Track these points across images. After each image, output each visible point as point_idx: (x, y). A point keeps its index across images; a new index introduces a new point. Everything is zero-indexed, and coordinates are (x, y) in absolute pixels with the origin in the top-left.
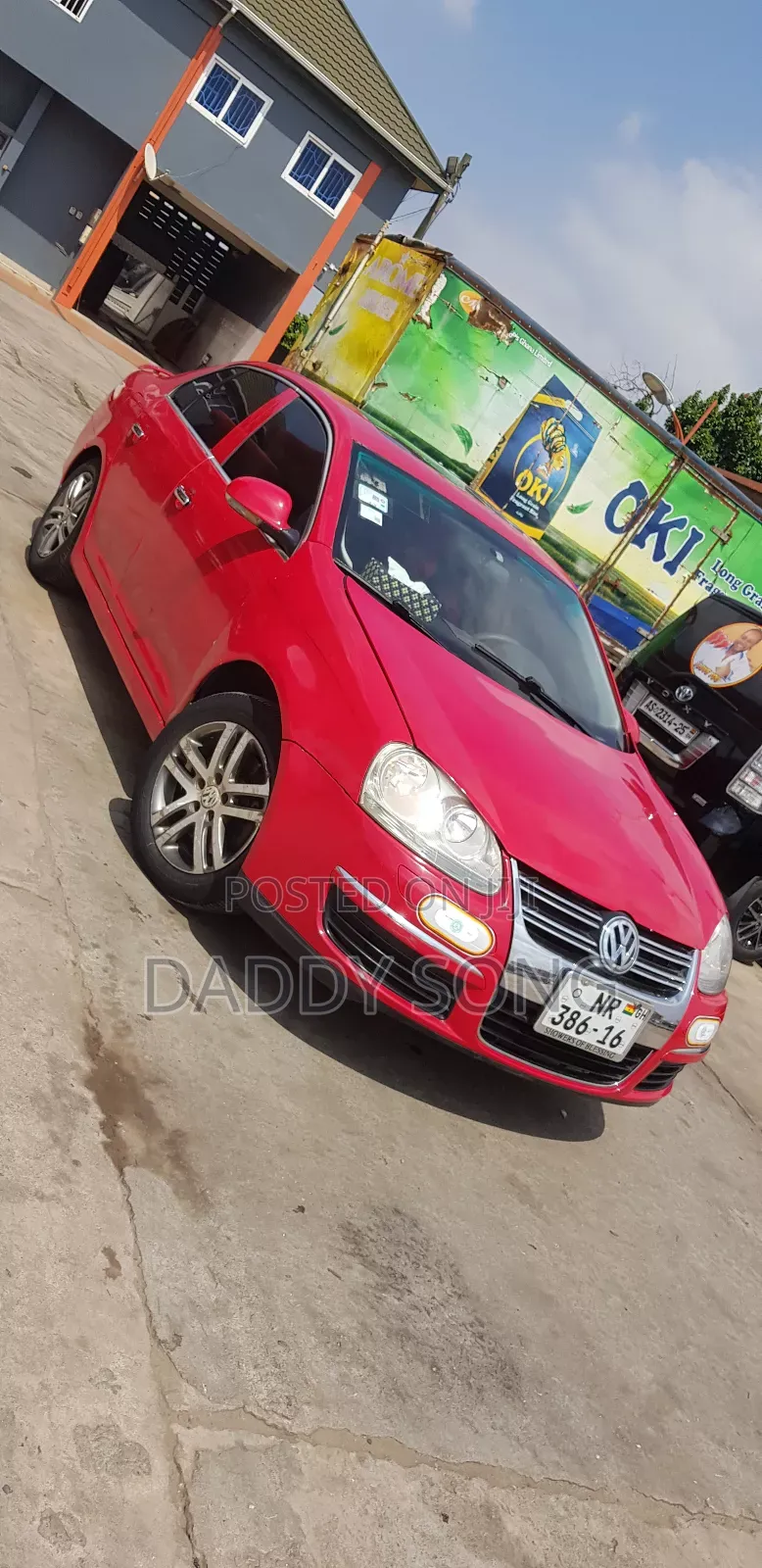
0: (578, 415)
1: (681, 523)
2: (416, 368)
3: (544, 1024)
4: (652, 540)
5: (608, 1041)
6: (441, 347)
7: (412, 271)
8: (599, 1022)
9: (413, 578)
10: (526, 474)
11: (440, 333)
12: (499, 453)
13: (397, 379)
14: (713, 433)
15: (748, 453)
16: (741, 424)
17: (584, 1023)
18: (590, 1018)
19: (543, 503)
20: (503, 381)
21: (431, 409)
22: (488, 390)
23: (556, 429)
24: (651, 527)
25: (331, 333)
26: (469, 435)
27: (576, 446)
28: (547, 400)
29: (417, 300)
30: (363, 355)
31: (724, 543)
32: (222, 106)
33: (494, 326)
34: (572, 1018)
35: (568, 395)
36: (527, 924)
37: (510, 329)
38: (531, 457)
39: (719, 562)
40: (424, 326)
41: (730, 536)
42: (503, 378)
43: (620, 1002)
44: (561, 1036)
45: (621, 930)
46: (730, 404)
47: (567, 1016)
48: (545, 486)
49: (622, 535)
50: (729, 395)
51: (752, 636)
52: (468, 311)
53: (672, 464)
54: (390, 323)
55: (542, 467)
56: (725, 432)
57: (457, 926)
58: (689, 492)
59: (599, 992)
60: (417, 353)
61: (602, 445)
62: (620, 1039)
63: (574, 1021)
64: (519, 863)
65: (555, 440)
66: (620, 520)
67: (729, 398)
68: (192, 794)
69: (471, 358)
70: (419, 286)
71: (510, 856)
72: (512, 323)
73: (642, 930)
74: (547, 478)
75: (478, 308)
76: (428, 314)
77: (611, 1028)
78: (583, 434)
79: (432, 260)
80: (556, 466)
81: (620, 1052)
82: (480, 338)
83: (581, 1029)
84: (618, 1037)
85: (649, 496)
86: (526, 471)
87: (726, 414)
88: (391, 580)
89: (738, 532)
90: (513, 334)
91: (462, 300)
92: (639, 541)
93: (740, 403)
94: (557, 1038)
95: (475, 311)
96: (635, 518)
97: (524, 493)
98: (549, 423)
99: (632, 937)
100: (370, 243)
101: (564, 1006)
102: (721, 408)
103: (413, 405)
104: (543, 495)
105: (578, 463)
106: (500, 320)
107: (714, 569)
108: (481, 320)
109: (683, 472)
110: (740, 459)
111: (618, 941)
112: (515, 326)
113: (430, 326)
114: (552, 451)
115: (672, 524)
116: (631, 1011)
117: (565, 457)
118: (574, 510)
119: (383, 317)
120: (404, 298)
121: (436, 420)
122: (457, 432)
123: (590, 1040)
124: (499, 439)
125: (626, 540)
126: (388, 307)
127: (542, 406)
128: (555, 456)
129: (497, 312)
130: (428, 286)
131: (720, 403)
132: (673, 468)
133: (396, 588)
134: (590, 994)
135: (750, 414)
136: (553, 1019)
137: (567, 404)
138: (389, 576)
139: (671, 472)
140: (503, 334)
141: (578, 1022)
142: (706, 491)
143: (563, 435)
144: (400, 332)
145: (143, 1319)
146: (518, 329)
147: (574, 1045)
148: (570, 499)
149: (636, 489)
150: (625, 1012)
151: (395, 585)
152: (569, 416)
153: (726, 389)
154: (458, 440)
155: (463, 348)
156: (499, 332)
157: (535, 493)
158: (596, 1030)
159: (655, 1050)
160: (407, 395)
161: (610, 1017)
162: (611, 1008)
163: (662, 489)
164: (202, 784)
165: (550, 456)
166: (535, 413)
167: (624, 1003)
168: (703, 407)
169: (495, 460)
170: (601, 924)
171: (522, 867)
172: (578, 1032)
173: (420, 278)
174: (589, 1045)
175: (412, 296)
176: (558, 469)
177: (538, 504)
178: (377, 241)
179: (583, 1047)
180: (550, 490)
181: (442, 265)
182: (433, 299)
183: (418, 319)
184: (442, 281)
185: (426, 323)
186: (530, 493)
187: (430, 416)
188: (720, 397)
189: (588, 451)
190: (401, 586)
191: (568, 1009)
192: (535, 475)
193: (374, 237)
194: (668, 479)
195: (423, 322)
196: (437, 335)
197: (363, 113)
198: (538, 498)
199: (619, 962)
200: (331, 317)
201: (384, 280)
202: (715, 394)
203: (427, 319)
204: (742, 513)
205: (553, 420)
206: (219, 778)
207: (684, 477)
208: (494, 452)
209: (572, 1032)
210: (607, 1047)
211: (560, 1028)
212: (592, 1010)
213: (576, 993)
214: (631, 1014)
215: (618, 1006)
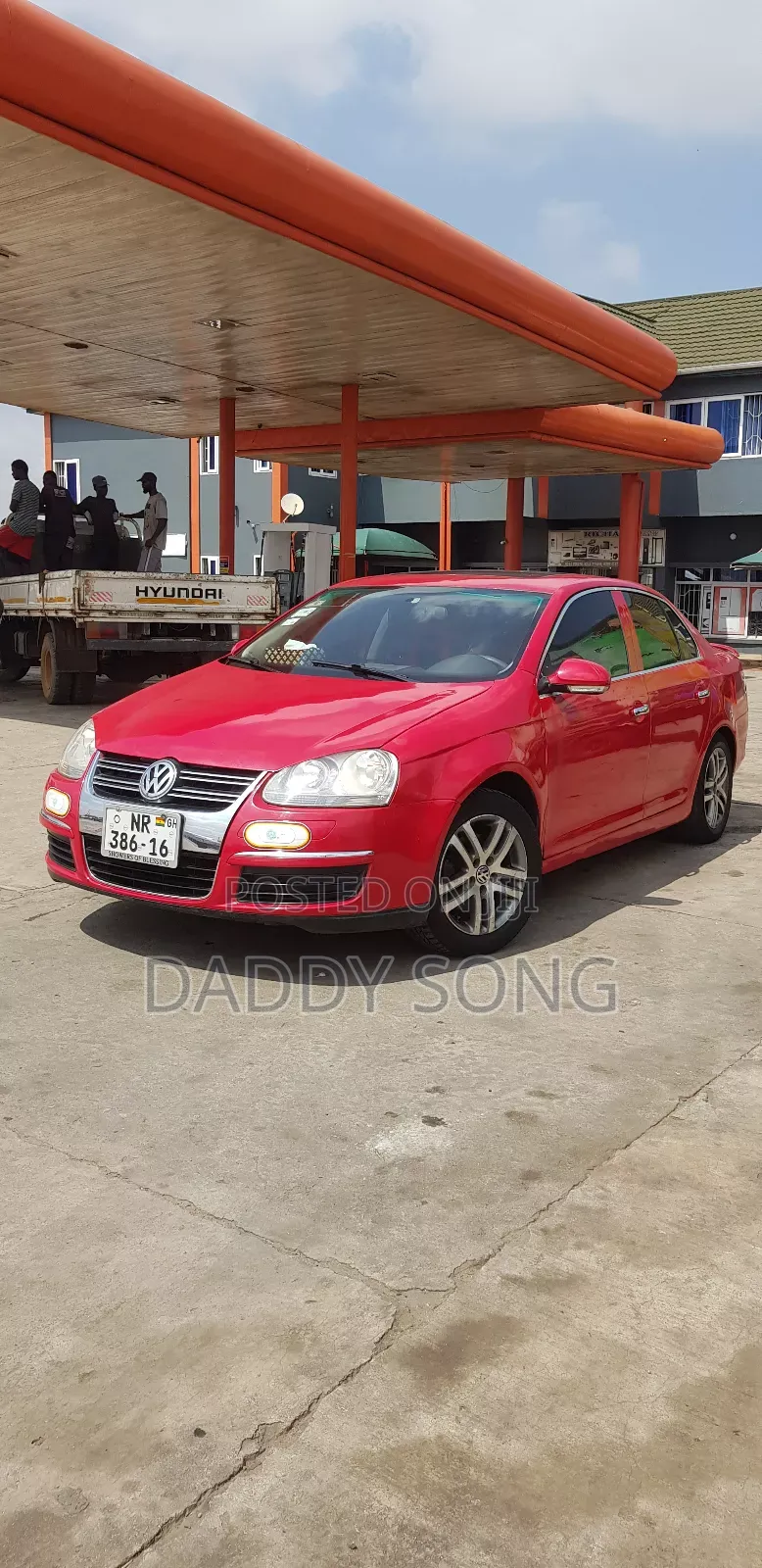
3: (106, 850)
5: (157, 851)
8: (142, 838)
17: (132, 841)
18: (134, 836)
34: (123, 840)
43: (148, 817)
44: (121, 856)
47: (119, 839)
59: (131, 813)
62: (166, 848)
63: (125, 840)
64: (102, 751)
77: (153, 840)
81: (172, 860)
83: (134, 846)
84: (162, 846)
94: (119, 858)
101: (113, 832)
116: (162, 822)
123: (143, 854)
134: (126, 818)
136: (112, 845)
141: (129, 841)
147: (134, 860)
150: (156, 824)
158: (143, 845)
161: (148, 832)
162: (144, 824)
167: (153, 818)
172: (133, 850)
174: (144, 859)
179: (141, 861)
191: (117, 833)
199: (151, 790)
209: (128, 851)
210: (159, 857)
211: (118, 849)
212: (132, 829)
213: (117, 819)
214: (163, 826)
215: (149, 821)
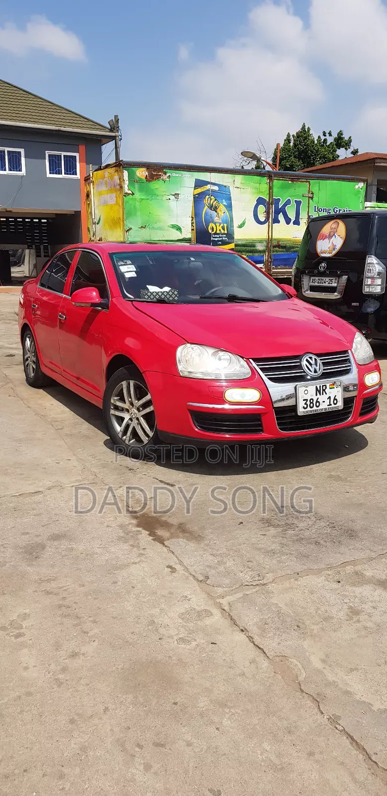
0: (216, 188)
1: (288, 202)
2: (139, 213)
3: (301, 411)
4: (281, 217)
5: (332, 403)
6: (143, 199)
7: (112, 177)
8: (322, 398)
9: (161, 288)
10: (211, 225)
11: (139, 194)
12: (194, 225)
13: (134, 223)
14: (295, 157)
15: (315, 155)
16: (305, 145)
17: (317, 402)
18: (318, 398)
19: (226, 232)
20: (176, 195)
21: (155, 226)
22: (173, 203)
23: (211, 199)
24: (277, 212)
25: (98, 224)
26: (177, 226)
27: (224, 200)
28: (199, 190)
29: (121, 187)
30: (115, 223)
31: (312, 198)
32: (5, 165)
33: (158, 177)
34: (311, 403)
35: (207, 183)
36: (269, 379)
37: (165, 173)
38: (209, 218)
39: (315, 207)
40: (130, 195)
41: (312, 193)
42: (176, 194)
43: (326, 386)
44: (311, 411)
45: (309, 359)
46: (294, 140)
47: (308, 403)
48: (222, 225)
49: (267, 223)
50: (291, 137)
51: (334, 226)
52: (144, 178)
53: (268, 181)
54: (117, 203)
55: (216, 219)
56: (300, 154)
57: (243, 395)
58: (283, 187)
59: (315, 387)
60: (135, 207)
61: (234, 194)
62: (336, 400)
63: (312, 403)
64: (252, 359)
65: (214, 204)
66: (262, 218)
67: (292, 138)
68: (127, 417)
69: (158, 195)
70: (118, 181)
71: (248, 359)
72: (164, 170)
73: (318, 355)
74: (220, 221)
75: (147, 174)
76: (129, 189)
77: (329, 398)
78: (223, 193)
79: (116, 168)
80: (221, 214)
81: (340, 405)
82: (156, 185)
83: (318, 404)
84: (335, 399)
85: (268, 200)
86: (210, 224)
87: (295, 145)
88: (152, 293)
89: (315, 189)
90: (168, 175)
91: (139, 175)
92: (276, 221)
93: (298, 137)
94: (310, 413)
95: (146, 176)
96: (268, 213)
97: (216, 234)
98: (206, 199)
99: (315, 359)
100: (89, 179)
101: (304, 400)
102: (292, 144)
103: (148, 229)
104: (224, 229)
105: (229, 207)
106: (159, 172)
107: (315, 211)
108: (151, 178)
109: (275, 181)
110: (314, 160)
111: (311, 364)
112: (166, 171)
113: (133, 194)
114: (215, 209)
115: (285, 205)
116: (333, 386)
117: (222, 208)
118: (240, 227)
119: (112, 203)
120: (116, 191)
121: (160, 229)
122: (172, 228)
123: (324, 406)
124: (191, 219)
125: (270, 224)
126: (112, 198)
127: (198, 194)
128: (218, 210)
129: (156, 171)
130: (121, 179)
131: (290, 143)
132: (270, 183)
133: (156, 295)
134: (312, 389)
135: (306, 138)
136: (304, 407)
137: (208, 187)
138: (150, 292)
139: (270, 184)
140: (165, 177)
141: (314, 403)
142: (290, 182)
143: (216, 200)
144: (123, 204)
145: (191, 578)
146: (168, 171)
147: (319, 412)
148: (236, 223)
149: (260, 201)
150: (330, 388)
151: (155, 294)
152: (213, 191)
153: (289, 135)
154: (174, 230)
155: (151, 194)
156: (162, 177)
157: (220, 230)
158: (324, 402)
159: (356, 396)
160: (142, 227)
161: (326, 394)
162: (324, 390)
163: (270, 194)
164: (128, 411)
165: (216, 212)
166: (198, 199)
167: (328, 386)
168: (283, 149)
169: (195, 228)
170: (300, 362)
171: (255, 360)
172: (317, 407)
173: (116, 177)
174: (325, 409)
175: (118, 187)
176: (223, 214)
177: (224, 234)
178: (91, 176)
179: (324, 411)
180: (225, 225)
181: (121, 167)
182: (127, 182)
183: (127, 194)
184: (126, 173)
185: (130, 194)
186: (218, 232)
187: (157, 229)
188: (288, 140)
189: (230, 199)
190: (157, 293)
191: (307, 400)
192: (215, 223)
193: (90, 175)
194: (271, 188)
195: (129, 194)
196: (138, 195)
197: (62, 129)
198: (223, 231)
199: (315, 371)
200: (93, 218)
201: (104, 188)
202: (285, 140)
203: (130, 192)
204: (311, 181)
205: (208, 196)
206: (132, 404)
207: (277, 183)
208: (192, 225)
209: (315, 408)
210: (333, 405)
211: (309, 409)
212: (317, 395)
213: (306, 392)
214: (334, 388)
215: (326, 388)
